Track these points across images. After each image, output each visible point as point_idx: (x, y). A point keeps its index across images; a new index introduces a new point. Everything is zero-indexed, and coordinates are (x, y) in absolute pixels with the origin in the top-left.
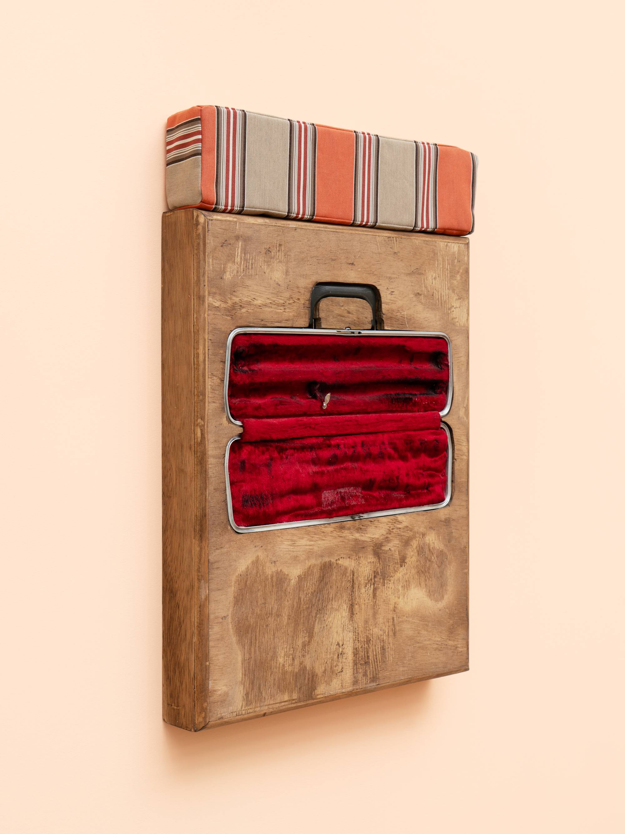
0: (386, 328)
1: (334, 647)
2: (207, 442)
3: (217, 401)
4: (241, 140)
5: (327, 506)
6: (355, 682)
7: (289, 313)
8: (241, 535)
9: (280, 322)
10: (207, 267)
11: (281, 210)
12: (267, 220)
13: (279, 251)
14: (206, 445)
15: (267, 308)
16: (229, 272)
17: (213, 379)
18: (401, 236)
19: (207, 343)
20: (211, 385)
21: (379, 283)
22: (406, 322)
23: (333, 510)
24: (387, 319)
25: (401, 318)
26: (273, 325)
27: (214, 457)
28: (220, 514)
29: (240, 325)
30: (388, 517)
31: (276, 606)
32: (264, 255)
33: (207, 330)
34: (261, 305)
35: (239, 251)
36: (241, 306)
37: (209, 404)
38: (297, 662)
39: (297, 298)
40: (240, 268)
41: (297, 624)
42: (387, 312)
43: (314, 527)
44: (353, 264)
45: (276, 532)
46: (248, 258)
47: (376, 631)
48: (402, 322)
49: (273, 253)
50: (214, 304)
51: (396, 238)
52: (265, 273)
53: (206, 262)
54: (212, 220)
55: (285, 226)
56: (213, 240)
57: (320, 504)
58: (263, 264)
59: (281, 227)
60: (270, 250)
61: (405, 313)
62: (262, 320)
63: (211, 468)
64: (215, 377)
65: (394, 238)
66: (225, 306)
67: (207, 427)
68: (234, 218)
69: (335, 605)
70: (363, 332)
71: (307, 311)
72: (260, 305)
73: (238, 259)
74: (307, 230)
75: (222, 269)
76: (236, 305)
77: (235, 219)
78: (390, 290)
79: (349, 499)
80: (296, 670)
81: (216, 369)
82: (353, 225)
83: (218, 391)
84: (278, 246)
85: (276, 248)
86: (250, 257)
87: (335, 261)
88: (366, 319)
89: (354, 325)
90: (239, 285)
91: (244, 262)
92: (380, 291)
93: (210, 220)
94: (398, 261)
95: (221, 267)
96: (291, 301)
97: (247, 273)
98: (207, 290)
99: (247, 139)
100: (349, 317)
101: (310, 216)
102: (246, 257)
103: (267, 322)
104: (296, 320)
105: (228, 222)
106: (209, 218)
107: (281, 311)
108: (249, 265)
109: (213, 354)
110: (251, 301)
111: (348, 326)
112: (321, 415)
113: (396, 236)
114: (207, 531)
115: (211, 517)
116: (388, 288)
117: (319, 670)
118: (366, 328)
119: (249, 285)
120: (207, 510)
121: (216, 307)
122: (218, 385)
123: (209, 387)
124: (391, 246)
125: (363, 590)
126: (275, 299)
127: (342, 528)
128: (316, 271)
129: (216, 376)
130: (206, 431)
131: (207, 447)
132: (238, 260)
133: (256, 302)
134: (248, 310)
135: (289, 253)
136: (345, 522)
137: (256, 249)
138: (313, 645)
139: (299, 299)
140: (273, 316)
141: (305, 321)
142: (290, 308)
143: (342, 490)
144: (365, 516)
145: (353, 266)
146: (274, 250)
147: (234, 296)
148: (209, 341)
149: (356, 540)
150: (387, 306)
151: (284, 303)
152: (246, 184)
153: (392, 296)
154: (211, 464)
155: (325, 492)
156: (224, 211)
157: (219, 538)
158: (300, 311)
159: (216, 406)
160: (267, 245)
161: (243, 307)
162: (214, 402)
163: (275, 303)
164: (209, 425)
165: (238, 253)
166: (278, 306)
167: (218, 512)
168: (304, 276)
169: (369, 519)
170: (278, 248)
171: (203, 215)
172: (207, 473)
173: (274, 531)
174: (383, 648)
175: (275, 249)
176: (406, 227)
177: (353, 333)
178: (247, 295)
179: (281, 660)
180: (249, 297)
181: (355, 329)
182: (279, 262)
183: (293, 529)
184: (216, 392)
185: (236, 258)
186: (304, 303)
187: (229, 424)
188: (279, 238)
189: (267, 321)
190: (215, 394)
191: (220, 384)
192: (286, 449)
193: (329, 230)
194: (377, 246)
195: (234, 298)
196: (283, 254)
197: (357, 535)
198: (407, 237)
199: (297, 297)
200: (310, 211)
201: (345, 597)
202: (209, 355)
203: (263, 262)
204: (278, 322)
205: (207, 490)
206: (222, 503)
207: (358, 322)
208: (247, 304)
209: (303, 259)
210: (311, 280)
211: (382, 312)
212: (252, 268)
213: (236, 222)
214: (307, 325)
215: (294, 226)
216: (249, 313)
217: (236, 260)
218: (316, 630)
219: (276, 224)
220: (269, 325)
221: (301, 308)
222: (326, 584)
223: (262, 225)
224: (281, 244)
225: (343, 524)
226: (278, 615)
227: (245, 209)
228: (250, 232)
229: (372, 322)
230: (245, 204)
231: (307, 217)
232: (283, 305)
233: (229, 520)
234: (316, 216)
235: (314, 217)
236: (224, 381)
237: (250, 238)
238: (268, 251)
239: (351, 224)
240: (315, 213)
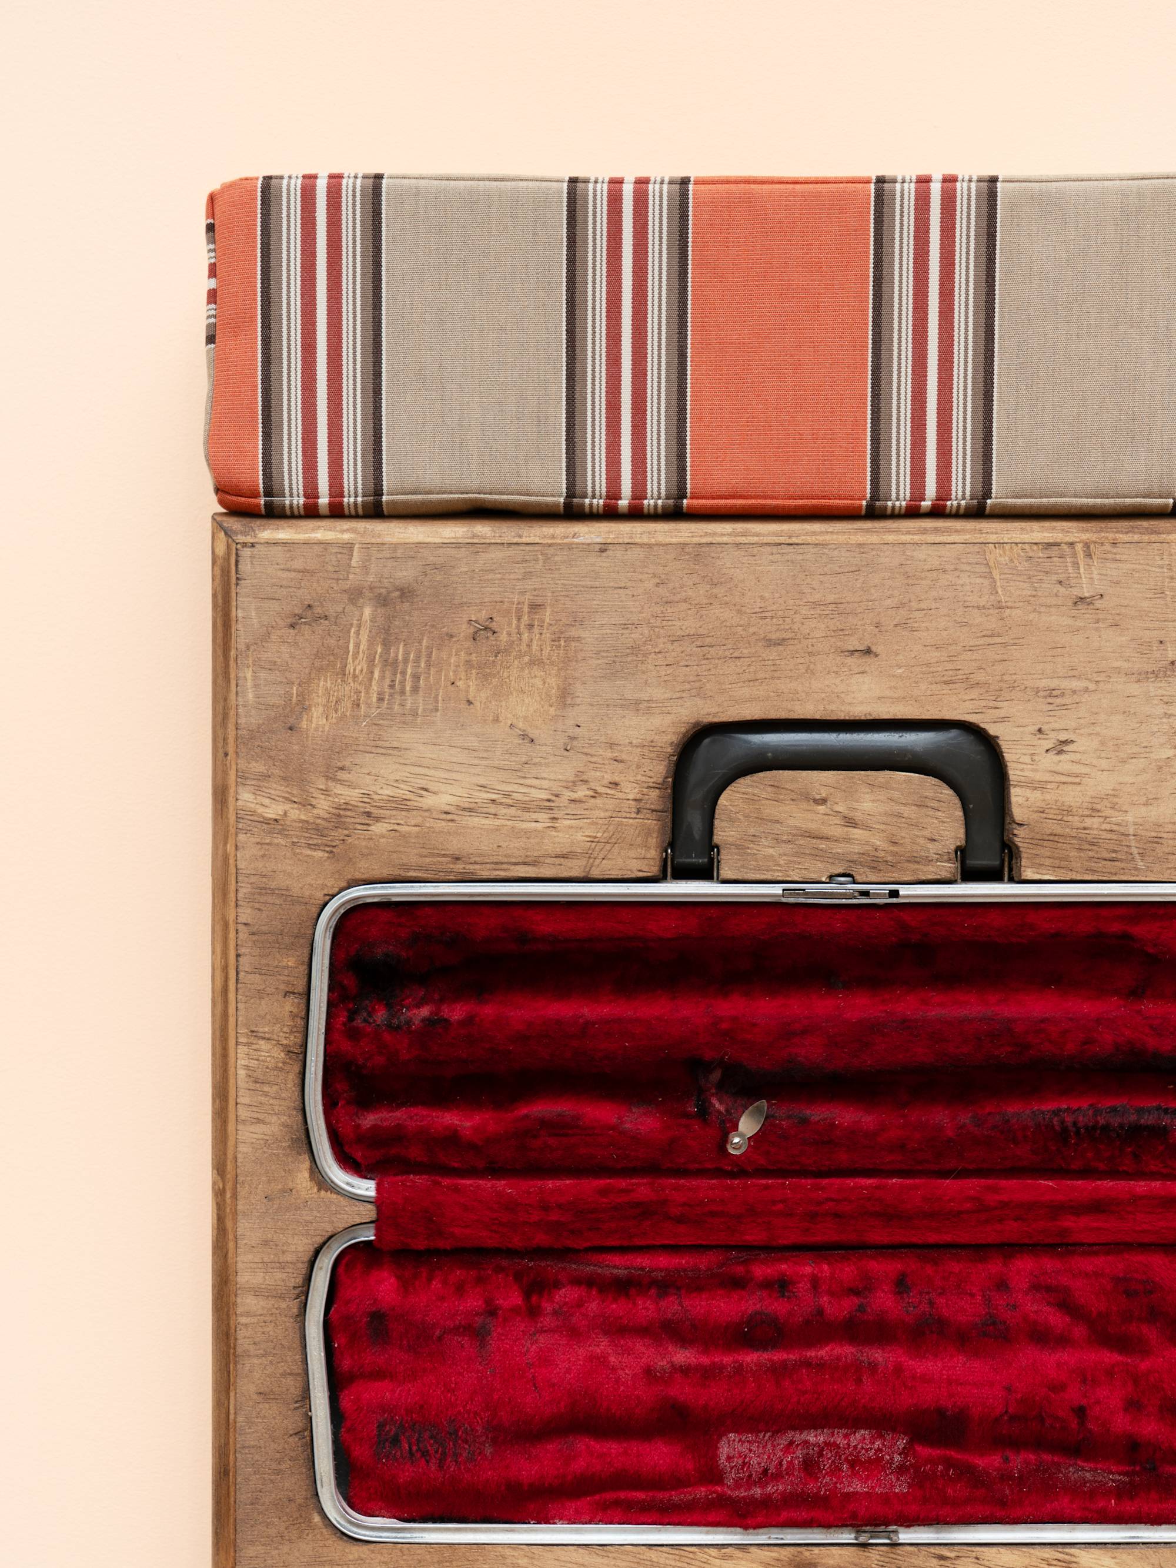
0: (1028, 874)
2: (231, 1245)
3: (274, 1119)
4: (363, 275)
5: (738, 1484)
7: (572, 834)
8: (365, 1548)
9: (534, 863)
10: (232, 696)
11: (534, 488)
12: (484, 529)
13: (531, 626)
14: (230, 1255)
15: (476, 819)
16: (321, 709)
17: (254, 1047)
18: (1110, 536)
19: (232, 935)
20: (247, 1067)
21: (1002, 713)
22: (1135, 851)
23: (766, 1502)
24: (1040, 841)
25: (1109, 836)
26: (502, 874)
27: (257, 1292)
28: (278, 1472)
29: (364, 877)
30: (1025, 1549)
32: (469, 644)
33: (232, 895)
34: (452, 809)
35: (360, 640)
36: (368, 814)
37: (240, 1127)
39: (605, 782)
40: (367, 693)
42: (1035, 816)
43: (677, 1552)
44: (868, 651)
45: (508, 1552)
46: (400, 657)
48: (1115, 851)
49: (504, 637)
50: (260, 810)
51: (1087, 545)
52: (470, 703)
53: (228, 681)
54: (253, 545)
55: (559, 541)
56: (257, 609)
57: (713, 1475)
58: (463, 675)
59: (537, 548)
60: (494, 626)
61: (1130, 818)
62: (458, 859)
63: (246, 1325)
64: (262, 1042)
65: (1079, 547)
66: (303, 817)
67: (235, 1196)
68: (343, 531)
70: (904, 890)
71: (652, 823)
72: (447, 808)
73: (357, 665)
74: (655, 548)
75: (294, 700)
76: (349, 813)
77: (346, 536)
78: (1053, 735)
79: (835, 1471)
81: (268, 1017)
82: (874, 513)
83: (275, 1088)
84: (526, 609)
85: (519, 619)
86: (406, 654)
87: (781, 648)
88: (930, 845)
89: (869, 867)
90: (361, 748)
91: (383, 671)
92: (1001, 743)
93: (245, 544)
94: (1097, 629)
95: (289, 694)
96: (582, 792)
97: (396, 707)
98: (234, 767)
99: (383, 269)
100: (848, 840)
101: (667, 498)
102: (392, 655)
103: (476, 863)
104: (601, 856)
105: (316, 547)
106: (241, 539)
107: (539, 826)
108: (403, 682)
109: (257, 970)
110: (409, 796)
111: (840, 870)
112: (720, 1173)
113: (1085, 536)
114: (232, 1520)
115: (247, 1480)
116: (1040, 730)
118: (930, 877)
119: (404, 746)
120: (231, 1457)
121: (266, 821)
122: (276, 1068)
123: (242, 1073)
124: (1062, 577)
126: (509, 788)
127: (803, 1566)
128: (697, 684)
129: (268, 1039)
130: (228, 1210)
131: (230, 1261)
132: (359, 668)
133: (429, 801)
134: (396, 827)
135: (573, 632)
136: (816, 1550)
137: (433, 626)
139: (616, 784)
140: (504, 845)
141: (642, 858)
142: (576, 817)
143: (815, 1436)
144: (906, 1536)
145: (869, 659)
146: (510, 624)
147: (341, 782)
148: (241, 927)
150: (1035, 796)
151: (549, 800)
152: (384, 418)
153: (1062, 757)
154: (248, 1314)
155: (732, 1435)
156: (311, 512)
157: (276, 1548)
158: (620, 824)
159: (269, 1133)
160: (480, 611)
161: (378, 819)
162: (259, 1121)
163: (510, 802)
164: (242, 1192)
165: (357, 645)
166: (527, 810)
167: (274, 1466)
168: (642, 706)
169: (932, 1549)
170: (525, 619)
171: (223, 533)
172: (232, 1341)
173: (500, 1548)
175: (515, 622)
176: (1139, 500)
177: (865, 894)
178: (392, 777)
180: (402, 786)
181: (874, 879)
182: (532, 663)
183: (581, 1550)
184: (266, 1088)
185: (350, 659)
186: (639, 796)
187: (319, 1190)
188: (529, 584)
189: (478, 859)
190: (266, 1094)
191: (284, 1063)
192: (557, 1285)
193: (755, 539)
194: (986, 582)
195: (339, 789)
196: (547, 635)
198: (1146, 538)
199: (608, 777)
200: (663, 482)
202: (242, 975)
203: (462, 668)
204: (525, 863)
205: (232, 1394)
206: (291, 1440)
207: (895, 854)
208: (396, 809)
209: (635, 649)
210: (668, 719)
211: (1011, 816)
212: (415, 689)
213: (349, 546)
214: (654, 870)
215: (599, 540)
216: (404, 836)
217: (350, 668)
219: (520, 536)
220: (485, 874)
221: (624, 815)
223: (458, 546)
224: (539, 601)
225: (807, 1554)
227: (384, 498)
228: (406, 574)
229: (962, 853)
230: (384, 483)
231: (652, 502)
232: (546, 807)
233: (317, 1494)
234: (692, 498)
235: (685, 501)
236: (302, 1054)
237: (406, 593)
238: (485, 630)
239: (863, 512)
240: (688, 486)
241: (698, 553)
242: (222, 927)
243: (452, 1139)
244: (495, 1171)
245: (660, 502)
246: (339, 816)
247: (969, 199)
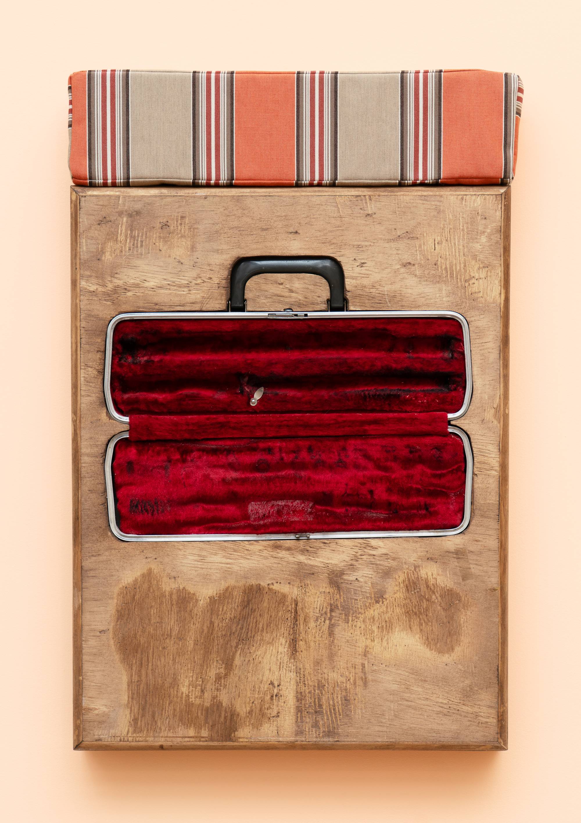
0: (352, 308)
1: (265, 687)
2: (79, 439)
3: (94, 395)
4: (123, 104)
5: (255, 520)
6: (299, 732)
7: (196, 295)
8: (126, 543)
9: (183, 306)
10: (78, 248)
11: (182, 177)
12: (165, 191)
13: (181, 224)
14: (79, 442)
15: (163, 291)
16: (109, 253)
17: (87, 370)
18: (378, 193)
19: (79, 331)
20: (84, 377)
21: (342, 253)
22: (387, 300)
23: (265, 525)
24: (355, 297)
25: (379, 295)
26: (172, 309)
27: (88, 455)
28: (96, 518)
29: (124, 311)
30: (353, 540)
31: (176, 629)
32: (160, 230)
33: (79, 317)
34: (155, 287)
35: (122, 229)
36: (126, 289)
37: (82, 398)
38: (207, 695)
39: (207, 278)
40: (125, 247)
41: (207, 652)
42: (354, 288)
43: (234, 543)
44: (296, 232)
45: (176, 544)
46: (136, 235)
47: (333, 676)
48: (380, 300)
49: (172, 228)
50: (88, 288)
51: (370, 196)
52: (160, 250)
53: (77, 244)
54: (85, 197)
55: (190, 195)
56: (87, 218)
57: (247, 517)
58: (158, 241)
59: (183, 197)
60: (168, 224)
61: (385, 289)
62: (157, 304)
63: (84, 467)
64: (89, 368)
65: (367, 197)
66: (103, 290)
67: (80, 422)
68: (116, 192)
69: (267, 637)
70: (309, 314)
71: (223, 292)
72: (153, 287)
73: (121, 238)
74: (224, 197)
75: (100, 250)
76: (119, 289)
77: (117, 193)
78: (359, 261)
79: (288, 514)
80: (207, 704)
81: (91, 359)
82: (298, 185)
83: (94, 384)
84: (179, 218)
85: (177, 222)
86: (138, 234)
87: (267, 231)
88: (318, 299)
89: (298, 306)
90: (123, 266)
91: (130, 240)
92: (342, 263)
93: (82, 196)
94: (374, 225)
95: (98, 248)
96: (199, 281)
97: (135, 252)
98: (79, 273)
99: (130, 102)
100: (290, 297)
101: (228, 180)
102: (133, 234)
103: (163, 306)
104: (206, 303)
105: (107, 197)
106: (81, 194)
107: (184, 293)
108: (137, 243)
109: (87, 343)
110: (140, 283)
111: (288, 307)
112: (248, 412)
113: (369, 193)
114: (80, 535)
115: (85, 521)
116: (355, 259)
117: (242, 709)
118: (318, 309)
119: (138, 265)
120: (80, 513)
121: (90, 292)
122: (94, 377)
123: (82, 379)
124: (362, 207)
125: (312, 624)
126: (174, 280)
127: (277, 547)
128: (238, 244)
129: (92, 367)
130: (78, 427)
131: (79, 445)
132: (122, 239)
133: (146, 284)
134: (135, 293)
135: (196, 226)
136: (282, 541)
137: (147, 224)
138: (233, 679)
139: (211, 278)
140: (172, 299)
141: (222, 303)
142: (197, 290)
143: (281, 503)
144: (312, 536)
145: (297, 235)
146: (174, 223)
147: (116, 278)
148: (82, 328)
149: (300, 563)
150: (354, 282)
151: (188, 284)
152: (130, 153)
153: (362, 268)
154: (85, 463)
155: (253, 503)
156: (105, 185)
157: (95, 544)
158: (212, 292)
159: (92, 400)
160: (164, 219)
161: (129, 291)
162: (88, 396)
163: (175, 284)
164: (83, 420)
165: (121, 231)
166: (180, 287)
167: (95, 516)
168: (219, 251)
169: (321, 540)
170: (179, 222)
171: (75, 192)
172: (80, 472)
173: (173, 543)
174: (346, 700)
175: (176, 222)
176: (387, 181)
177: (296, 315)
178: (134, 276)
179: (184, 690)
180: (137, 279)
181: (299, 310)
182: (182, 237)
183: (201, 543)
184: (91, 384)
185: (119, 236)
186: (219, 282)
187: (109, 419)
188: (181, 210)
189: (163, 304)
190: (91, 386)
191: (97, 375)
192: (192, 451)
193: (258, 194)
194: (336, 209)
195: (115, 281)
196: (187, 227)
197: (302, 558)
198: (389, 194)
199: (208, 276)
200: (226, 175)
201: (284, 629)
202: (82, 345)
203: (158, 239)
204: (180, 306)
205: (80, 491)
206: (100, 506)
207: (306, 302)
208: (135, 287)
209: (217, 232)
210: (229, 256)
211: (346, 288)
212: (142, 246)
213: (119, 197)
214: (224, 307)
215: (204, 194)
216: (138, 297)
217: (119, 239)
218: (238, 661)
219: (177, 193)
220: (166, 310)
221: (214, 289)
222: (253, 611)
223: (156, 196)
224: (184, 215)
225: (279, 543)
226: (181, 638)
227: (130, 180)
228: (138, 206)
229: (329, 301)
230: (130, 175)
231: (222, 181)
232: (187, 286)
233: (110, 526)
234: (236, 180)
235: (233, 181)
236: (102, 372)
237: (138, 213)
238: (165, 225)
239: (294, 185)
240: (235, 176)
241: (238, 199)
242: (75, 328)
243: (155, 402)
244: (171, 413)
245: (225, 182)
246: (115, 290)
247: (328, 80)
